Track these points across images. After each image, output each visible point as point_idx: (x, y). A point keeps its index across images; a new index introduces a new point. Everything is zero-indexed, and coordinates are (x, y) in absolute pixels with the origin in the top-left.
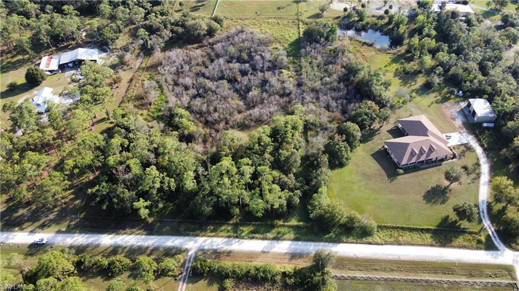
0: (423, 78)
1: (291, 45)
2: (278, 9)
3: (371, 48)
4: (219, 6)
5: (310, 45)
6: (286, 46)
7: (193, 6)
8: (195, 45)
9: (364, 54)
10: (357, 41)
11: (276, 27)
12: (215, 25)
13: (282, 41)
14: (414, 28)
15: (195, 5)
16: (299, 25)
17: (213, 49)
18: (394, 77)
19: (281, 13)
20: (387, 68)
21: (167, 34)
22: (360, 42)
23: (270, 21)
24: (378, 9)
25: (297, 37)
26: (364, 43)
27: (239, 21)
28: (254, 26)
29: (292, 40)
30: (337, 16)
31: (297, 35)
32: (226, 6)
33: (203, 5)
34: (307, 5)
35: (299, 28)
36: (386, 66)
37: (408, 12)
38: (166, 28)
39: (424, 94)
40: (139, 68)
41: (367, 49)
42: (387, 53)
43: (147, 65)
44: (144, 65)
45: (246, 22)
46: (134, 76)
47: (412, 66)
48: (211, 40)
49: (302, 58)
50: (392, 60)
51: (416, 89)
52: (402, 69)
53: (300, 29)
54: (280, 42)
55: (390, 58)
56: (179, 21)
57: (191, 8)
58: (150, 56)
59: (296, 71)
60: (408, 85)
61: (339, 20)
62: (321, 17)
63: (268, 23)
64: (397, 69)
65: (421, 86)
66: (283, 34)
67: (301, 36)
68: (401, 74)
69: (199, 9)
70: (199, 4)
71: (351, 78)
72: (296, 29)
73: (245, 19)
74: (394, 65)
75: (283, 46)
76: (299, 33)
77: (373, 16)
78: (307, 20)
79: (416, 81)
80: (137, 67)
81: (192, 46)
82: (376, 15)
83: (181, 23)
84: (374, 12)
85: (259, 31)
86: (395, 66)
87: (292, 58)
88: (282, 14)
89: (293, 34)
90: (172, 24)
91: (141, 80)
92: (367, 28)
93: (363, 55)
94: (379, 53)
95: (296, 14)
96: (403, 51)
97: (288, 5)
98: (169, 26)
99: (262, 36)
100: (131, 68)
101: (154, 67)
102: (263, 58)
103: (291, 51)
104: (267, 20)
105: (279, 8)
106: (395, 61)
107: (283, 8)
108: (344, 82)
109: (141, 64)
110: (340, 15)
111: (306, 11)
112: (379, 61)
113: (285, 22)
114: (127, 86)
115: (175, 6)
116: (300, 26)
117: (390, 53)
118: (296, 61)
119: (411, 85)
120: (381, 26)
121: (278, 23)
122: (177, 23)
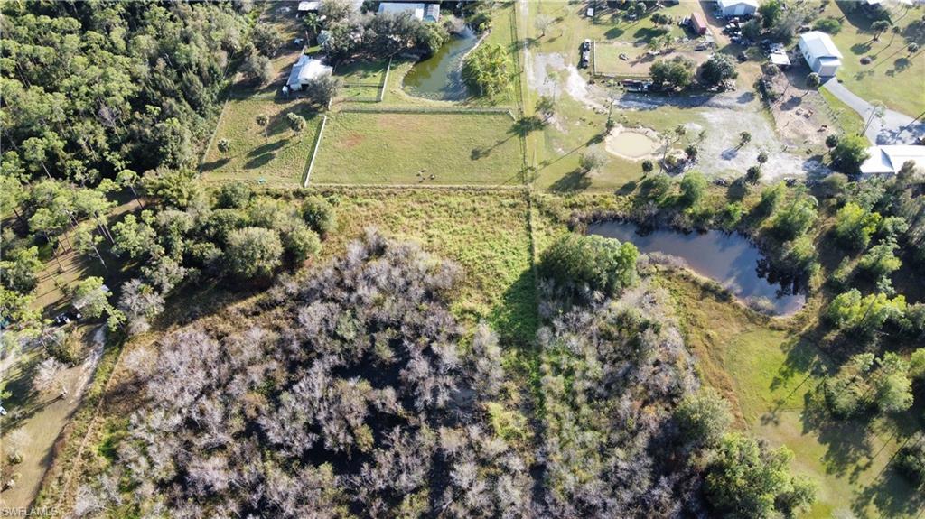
0: (886, 437)
1: (510, 296)
2: (472, 158)
3: (724, 306)
4: (323, 145)
5: (564, 313)
6: (499, 302)
7: (256, 145)
8: (250, 303)
9: (711, 333)
10: (686, 278)
11: (469, 226)
12: (306, 234)
13: (485, 281)
14: (828, 226)
15: (262, 141)
16: (528, 217)
17: (296, 323)
18: (805, 432)
19: (482, 173)
20: (782, 392)
21: (170, 270)
22: (695, 283)
23: (453, 201)
24: (728, 156)
25: (527, 267)
26: (706, 290)
27: (373, 202)
28: (412, 222)
29: (512, 276)
30: (626, 182)
31: (526, 255)
32: (340, 145)
33: (282, 143)
34: (548, 139)
35: (529, 228)
36: (775, 384)
37: (805, 167)
38: (169, 250)
39: (900, 511)
40: (82, 403)
41: (715, 313)
42: (772, 328)
43: (108, 387)
44: (97, 388)
45: (392, 205)
46: (61, 437)
47: (849, 385)
48: (293, 286)
49: (544, 357)
50: (790, 358)
51: (875, 488)
52: (822, 397)
53: (534, 233)
54: (480, 287)
55: (782, 347)
56: (208, 226)
57: (251, 154)
58: (121, 347)
59: (527, 408)
60: (851, 469)
61: (632, 195)
62: (585, 187)
63: (449, 208)
64: (807, 396)
65: (886, 474)
66: (487, 252)
67: (537, 260)
68: (822, 417)
69: (272, 157)
70: (273, 139)
71: (690, 462)
72: (523, 230)
73: (389, 194)
74: (798, 378)
75: (489, 302)
76: (531, 249)
77: (719, 183)
78: (550, 197)
79: (867, 449)
80: (78, 394)
81: (241, 305)
82: (726, 178)
83: (212, 231)
84: (717, 166)
85: (424, 241)
86: (803, 383)
87: (514, 352)
88: (483, 177)
89: (515, 251)
90: (187, 236)
91: (82, 451)
92: (706, 228)
93: (708, 336)
94: (749, 327)
95: (521, 177)
96: (814, 320)
97: (500, 143)
98: (179, 244)
99: (432, 260)
100: (60, 397)
101: (129, 395)
102: (434, 359)
103: (513, 320)
104: (448, 199)
105: (475, 155)
106: (797, 361)
107: (486, 154)
108: (667, 474)
109: (91, 381)
110: (632, 180)
111: (545, 164)
112: (755, 360)
113: (492, 205)
114: (35, 483)
115: (209, 146)
116: (533, 223)
117: (780, 329)
118: (526, 364)
119: (858, 469)
120: (742, 222)
121: (475, 209)
122: (203, 229)
